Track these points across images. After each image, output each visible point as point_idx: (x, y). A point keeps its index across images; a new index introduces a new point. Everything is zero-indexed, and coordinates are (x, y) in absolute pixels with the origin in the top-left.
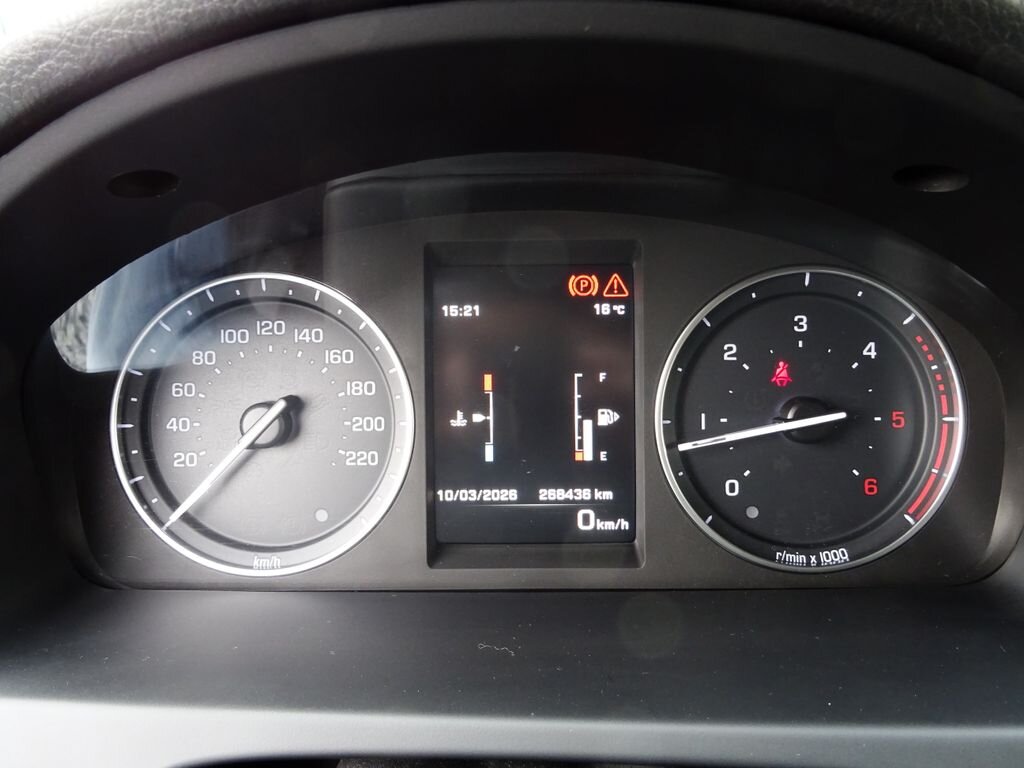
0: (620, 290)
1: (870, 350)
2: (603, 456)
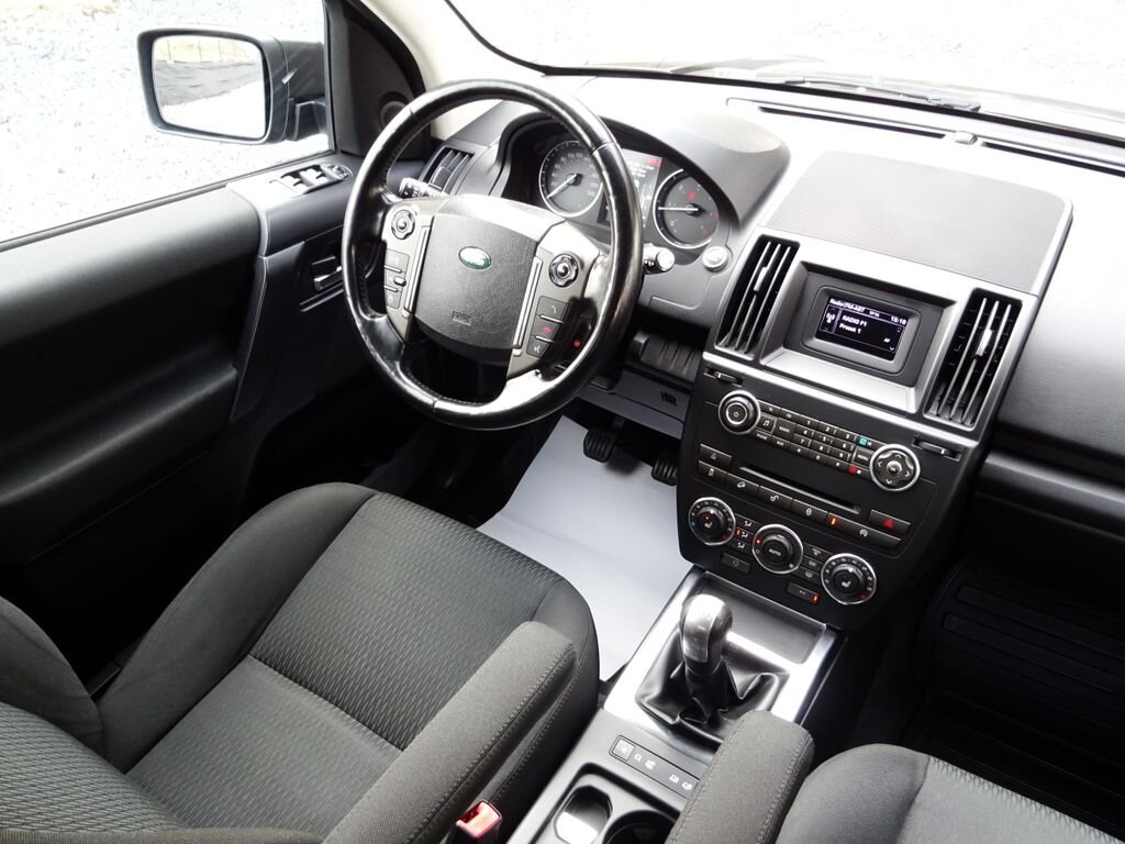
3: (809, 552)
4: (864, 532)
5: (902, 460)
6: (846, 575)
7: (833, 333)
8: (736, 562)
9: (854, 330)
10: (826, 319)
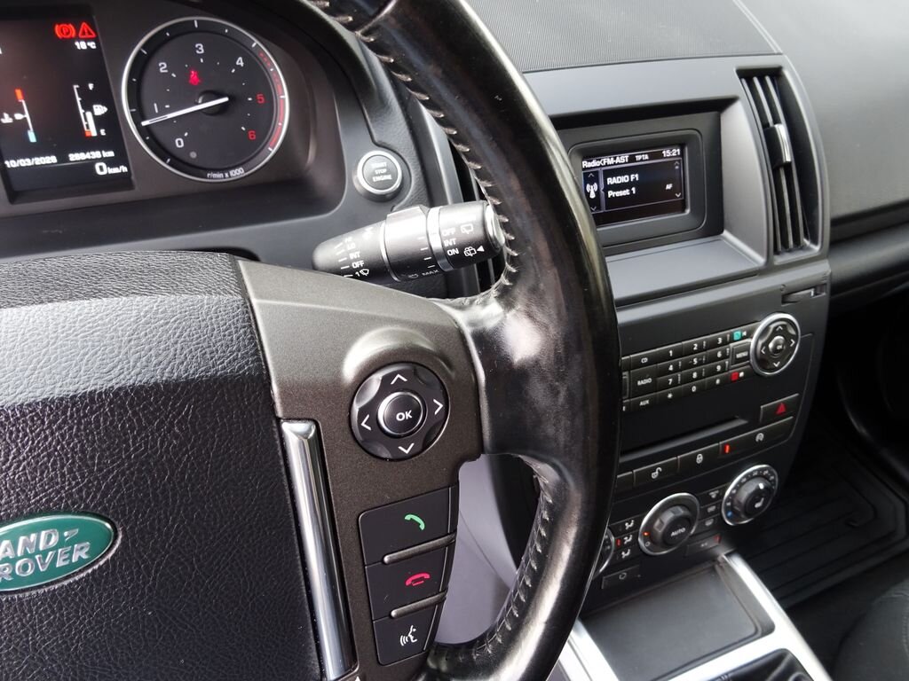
0: (90, 33)
1: (240, 62)
2: (103, 132)
3: (706, 502)
4: (760, 436)
5: (783, 332)
6: (756, 495)
7: (604, 210)
8: (623, 575)
9: (626, 192)
10: (588, 194)
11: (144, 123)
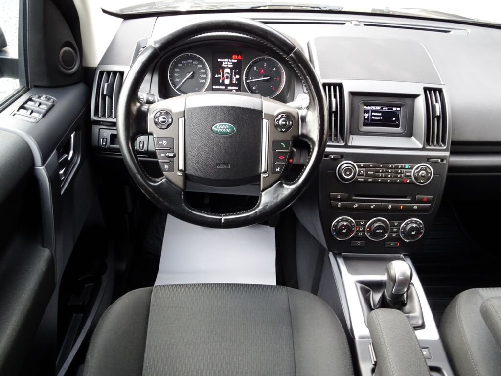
1: (275, 69)
2: (237, 82)
3: (393, 226)
4: (415, 207)
5: (425, 170)
6: (412, 229)
7: (370, 122)
8: (359, 243)
9: (378, 118)
10: (365, 116)
11: (247, 81)
